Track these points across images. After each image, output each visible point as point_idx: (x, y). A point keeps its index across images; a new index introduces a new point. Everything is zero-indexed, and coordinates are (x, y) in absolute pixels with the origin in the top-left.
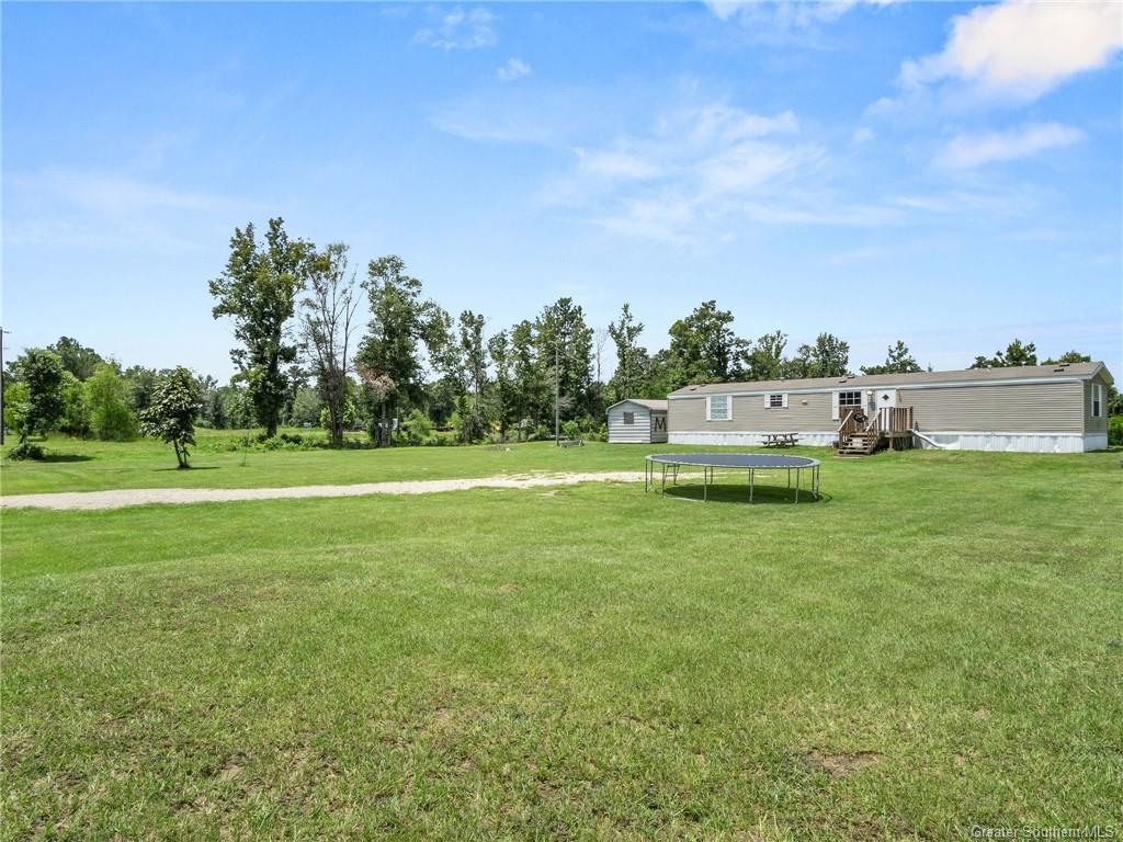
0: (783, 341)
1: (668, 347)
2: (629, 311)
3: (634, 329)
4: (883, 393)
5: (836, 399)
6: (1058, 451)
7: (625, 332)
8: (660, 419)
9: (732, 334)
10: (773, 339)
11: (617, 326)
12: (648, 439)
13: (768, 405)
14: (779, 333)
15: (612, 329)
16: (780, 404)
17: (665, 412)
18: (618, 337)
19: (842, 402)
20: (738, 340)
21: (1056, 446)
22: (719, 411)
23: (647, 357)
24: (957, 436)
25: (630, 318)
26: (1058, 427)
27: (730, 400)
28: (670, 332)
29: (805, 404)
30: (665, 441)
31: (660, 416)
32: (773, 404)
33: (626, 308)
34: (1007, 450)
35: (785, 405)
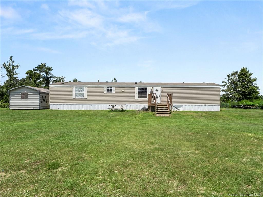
0: (64, 79)
1: (25, 77)
2: (13, 60)
3: (15, 66)
4: (156, 88)
5: (137, 90)
6: (213, 111)
7: (11, 67)
8: (44, 97)
9: (52, 74)
10: (61, 78)
11: (7, 64)
12: (37, 107)
13: (106, 92)
14: (63, 77)
15: (4, 65)
16: (111, 91)
17: (48, 94)
18: (7, 68)
19: (139, 92)
20: (53, 76)
21: (212, 109)
22: (80, 94)
23: (18, 80)
24: (183, 105)
25: (13, 62)
26: (213, 103)
27: (85, 89)
28: (26, 73)
29: (123, 91)
30: (47, 108)
31: (44, 96)
32: (108, 91)
33: (11, 58)
34: (198, 111)
35: (114, 91)
